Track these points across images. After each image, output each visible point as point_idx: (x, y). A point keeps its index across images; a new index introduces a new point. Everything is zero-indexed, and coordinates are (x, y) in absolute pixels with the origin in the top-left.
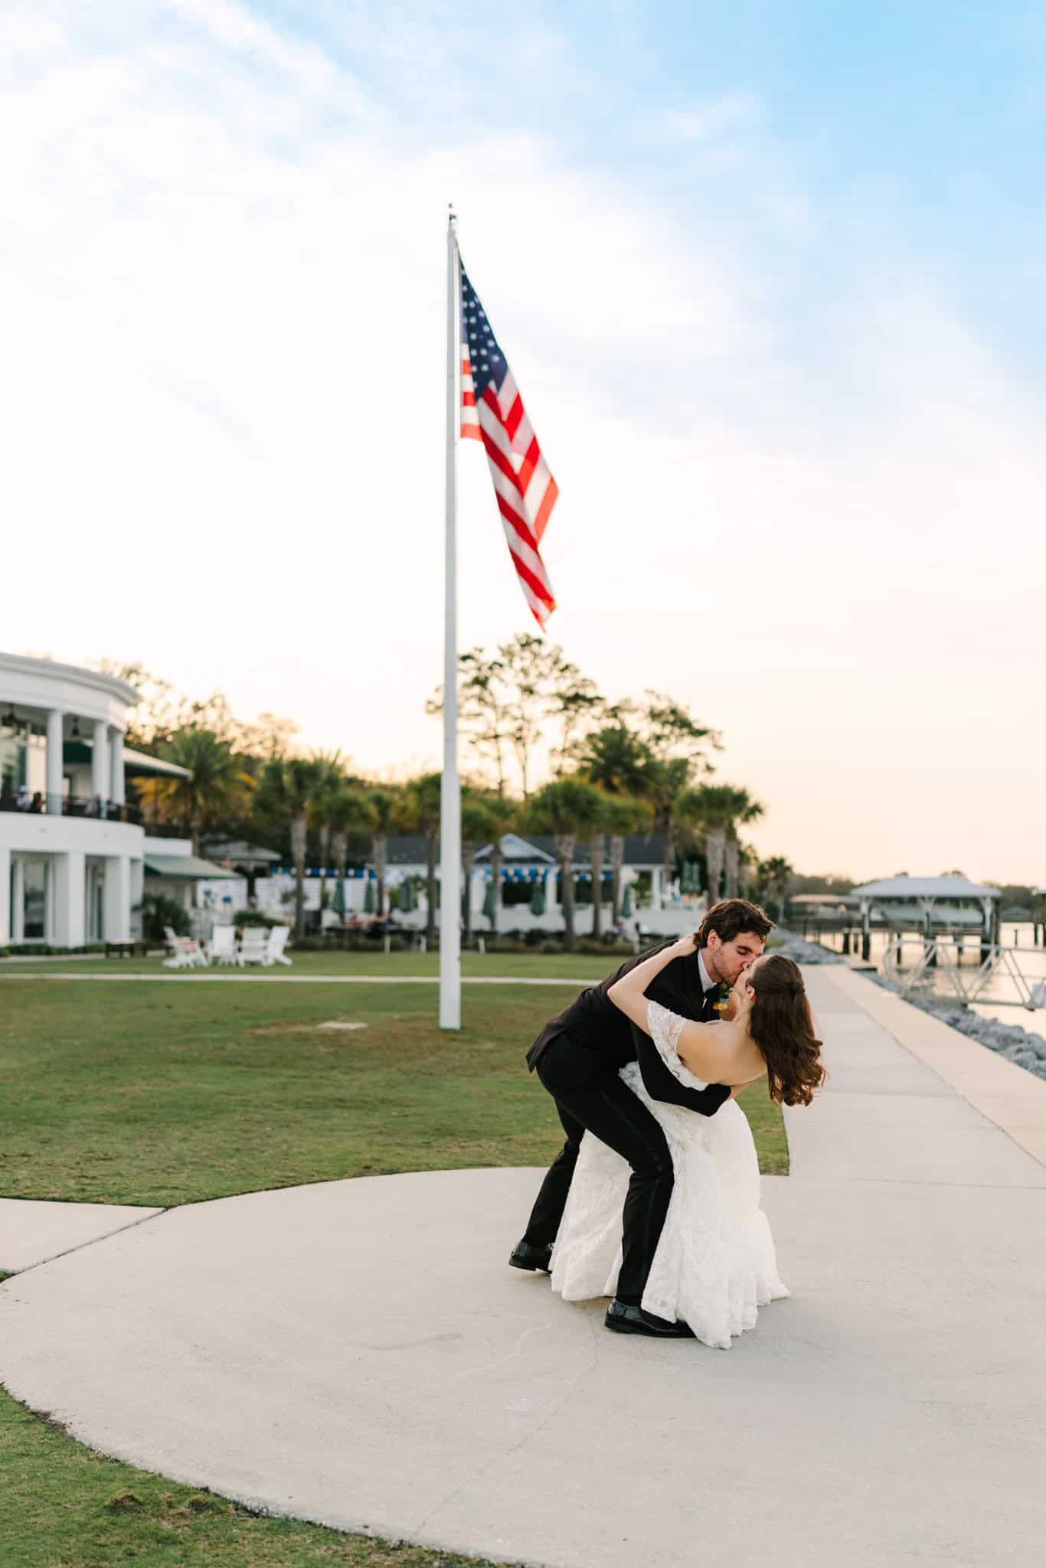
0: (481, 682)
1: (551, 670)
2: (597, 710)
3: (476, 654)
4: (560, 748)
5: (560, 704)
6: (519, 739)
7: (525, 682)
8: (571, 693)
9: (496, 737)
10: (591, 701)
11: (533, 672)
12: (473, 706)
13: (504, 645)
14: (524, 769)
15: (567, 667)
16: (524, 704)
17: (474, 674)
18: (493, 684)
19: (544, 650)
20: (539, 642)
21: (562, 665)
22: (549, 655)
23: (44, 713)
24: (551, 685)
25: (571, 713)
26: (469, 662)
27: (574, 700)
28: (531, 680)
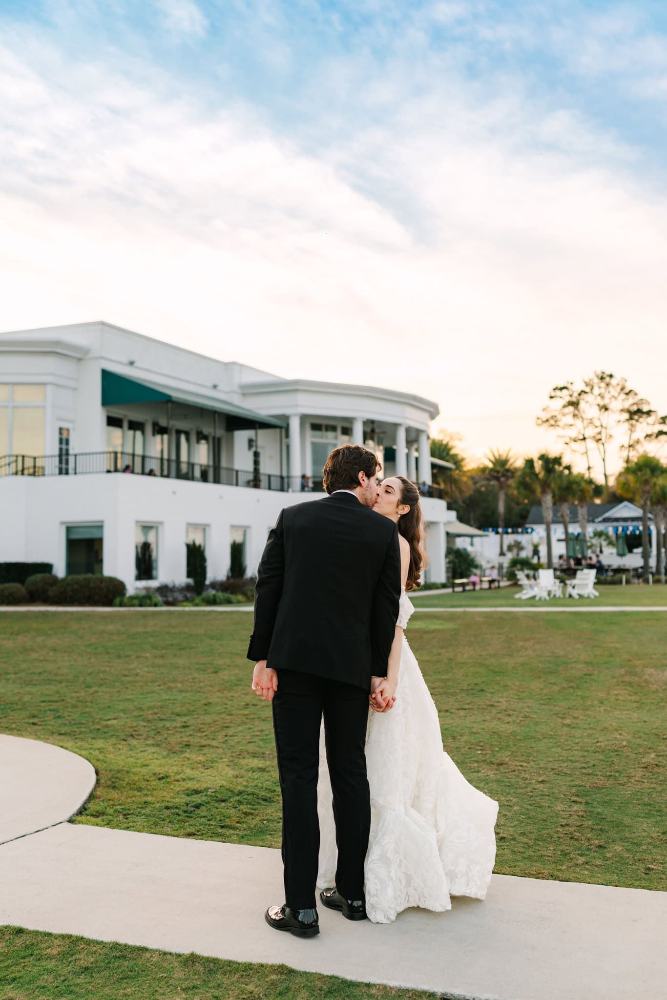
0: (575, 404)
1: (619, 393)
2: (651, 419)
3: (569, 386)
4: (626, 445)
5: (626, 416)
6: (599, 440)
7: (602, 404)
8: (635, 408)
9: (584, 439)
10: (649, 413)
11: (607, 396)
12: (569, 419)
13: (587, 380)
14: (604, 460)
15: (630, 391)
16: (601, 417)
17: (568, 399)
18: (582, 405)
19: (614, 382)
20: (611, 376)
21: (627, 390)
22: (618, 384)
23: (350, 420)
24: (619, 403)
25: (634, 422)
26: (564, 391)
27: (636, 414)
28: (606, 401)
